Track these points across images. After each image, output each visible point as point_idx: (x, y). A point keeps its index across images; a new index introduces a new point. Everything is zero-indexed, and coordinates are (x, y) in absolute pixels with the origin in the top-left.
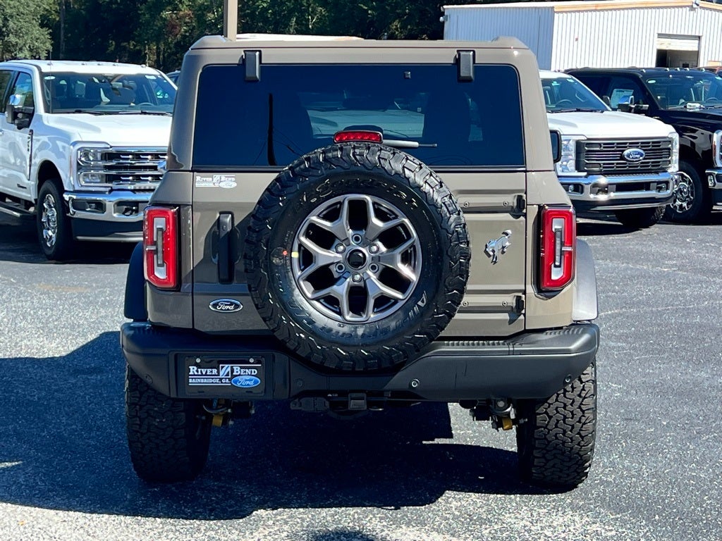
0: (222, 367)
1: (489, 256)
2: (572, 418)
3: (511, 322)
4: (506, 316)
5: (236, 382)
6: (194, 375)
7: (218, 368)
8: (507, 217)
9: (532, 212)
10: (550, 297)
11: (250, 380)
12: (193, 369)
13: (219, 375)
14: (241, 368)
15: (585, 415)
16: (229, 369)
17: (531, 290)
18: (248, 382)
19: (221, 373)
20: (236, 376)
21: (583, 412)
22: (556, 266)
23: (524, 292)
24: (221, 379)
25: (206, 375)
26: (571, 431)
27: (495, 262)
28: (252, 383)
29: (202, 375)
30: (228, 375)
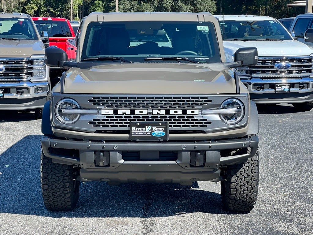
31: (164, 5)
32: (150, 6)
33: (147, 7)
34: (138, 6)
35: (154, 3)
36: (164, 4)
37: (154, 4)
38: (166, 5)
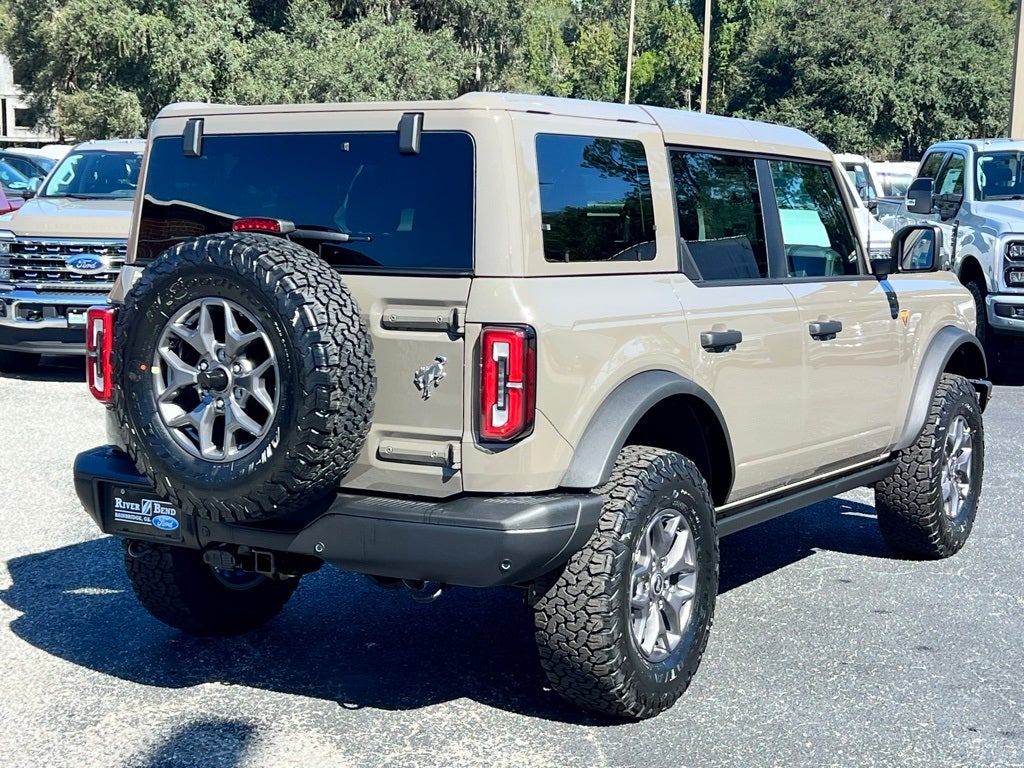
0: (145, 502)
1: (420, 389)
2: (575, 622)
3: (446, 479)
4: (439, 471)
5: (156, 521)
6: (119, 509)
7: (140, 504)
8: (444, 337)
9: (474, 333)
10: (498, 451)
11: (169, 522)
12: (118, 501)
13: (140, 512)
14: (162, 505)
15: (592, 620)
16: (150, 506)
17: (469, 438)
18: (167, 524)
19: (143, 509)
20: (158, 514)
21: (589, 615)
22: (499, 408)
23: (460, 439)
24: (143, 517)
25: (129, 510)
26: (576, 639)
27: (427, 398)
28: (170, 525)
29: (126, 509)
30: (149, 513)
31: (895, 119)
32: (855, 123)
33: (849, 125)
34: (826, 122)
35: (868, 114)
36: (894, 116)
37: (869, 118)
38: (901, 119)
